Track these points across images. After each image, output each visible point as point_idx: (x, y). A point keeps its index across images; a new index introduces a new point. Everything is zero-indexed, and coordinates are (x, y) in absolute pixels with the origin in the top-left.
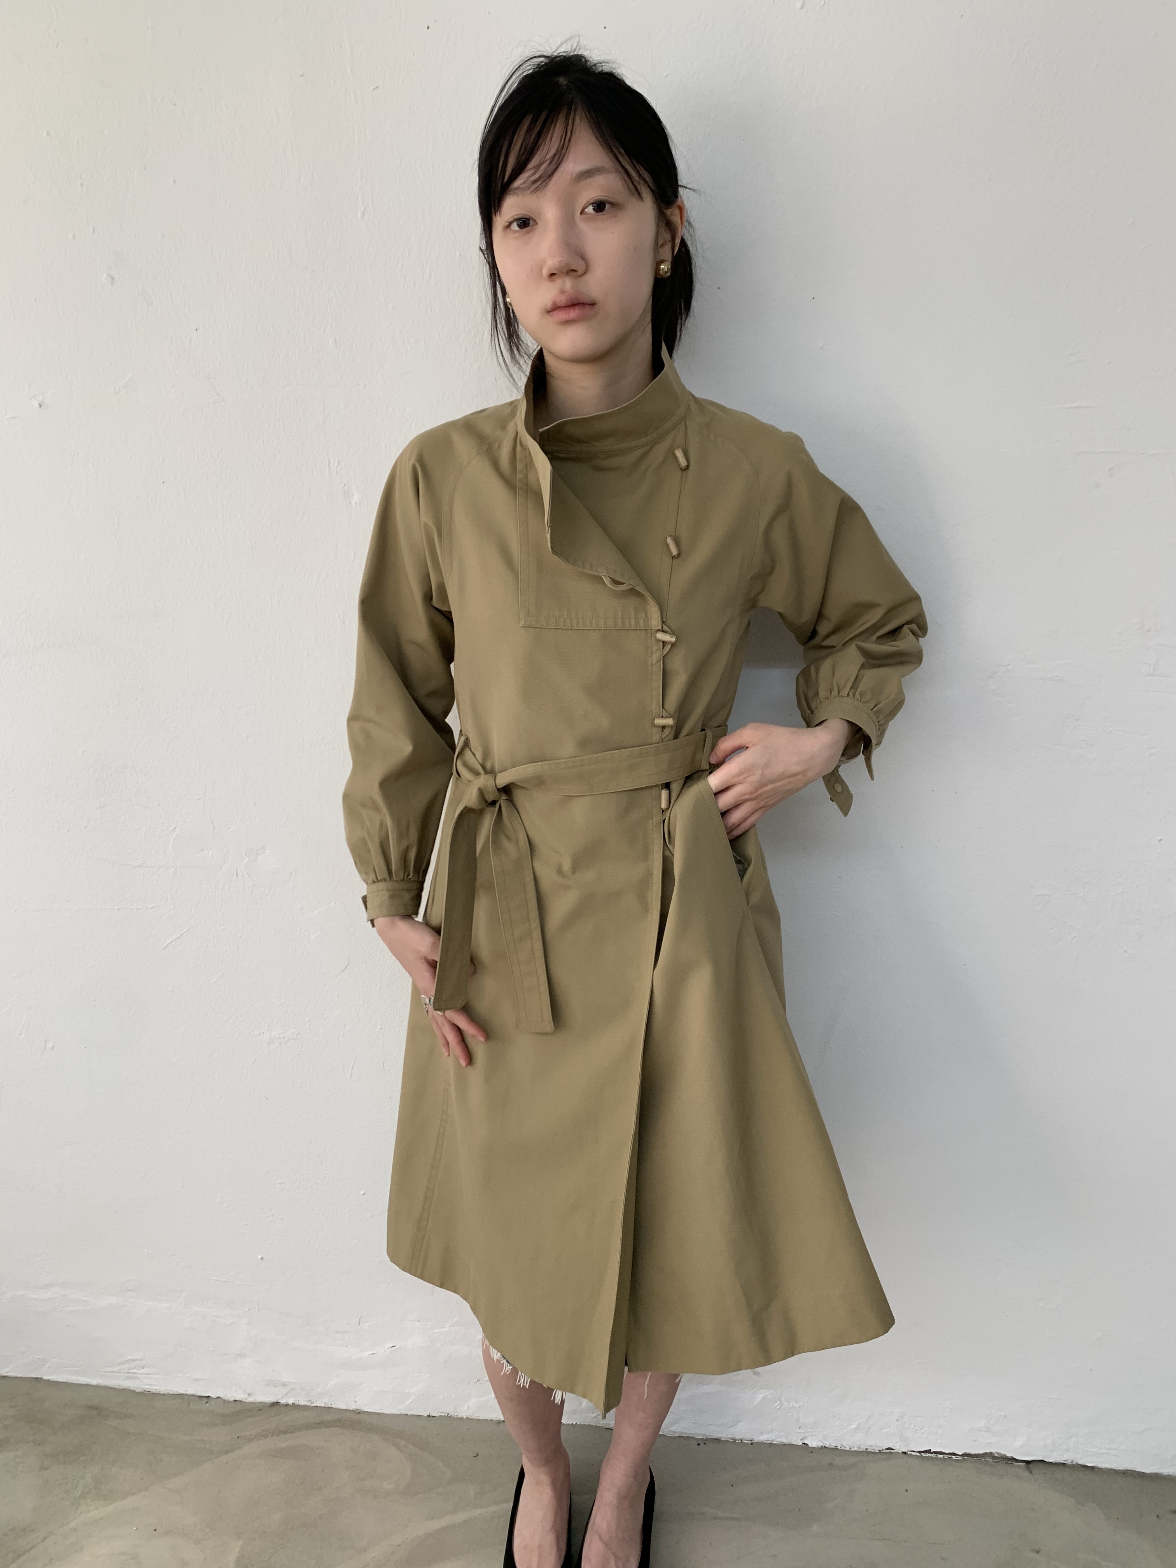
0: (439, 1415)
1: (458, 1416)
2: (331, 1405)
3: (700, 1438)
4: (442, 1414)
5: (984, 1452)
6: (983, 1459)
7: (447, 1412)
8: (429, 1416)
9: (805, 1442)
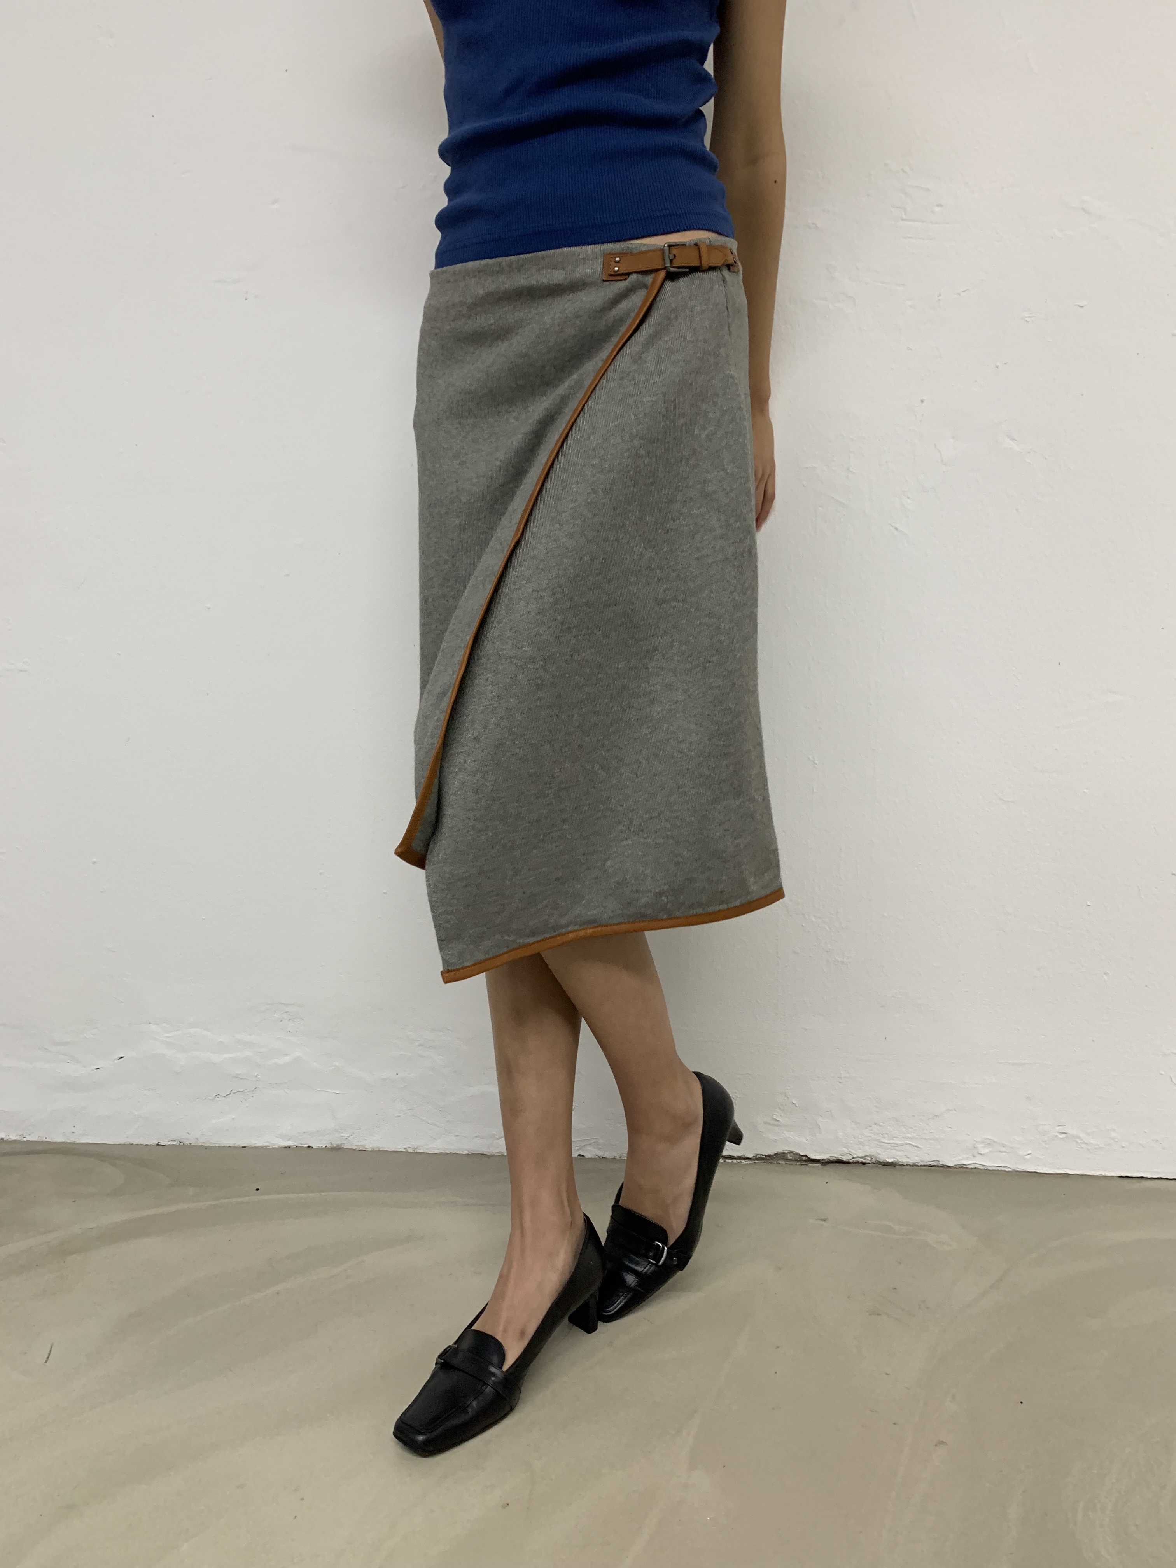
0: (169, 1143)
1: (193, 1144)
2: (46, 1138)
3: (464, 1153)
4: (174, 1143)
5: (776, 1152)
6: (775, 1162)
7: (179, 1139)
8: (158, 1145)
9: (581, 1154)
